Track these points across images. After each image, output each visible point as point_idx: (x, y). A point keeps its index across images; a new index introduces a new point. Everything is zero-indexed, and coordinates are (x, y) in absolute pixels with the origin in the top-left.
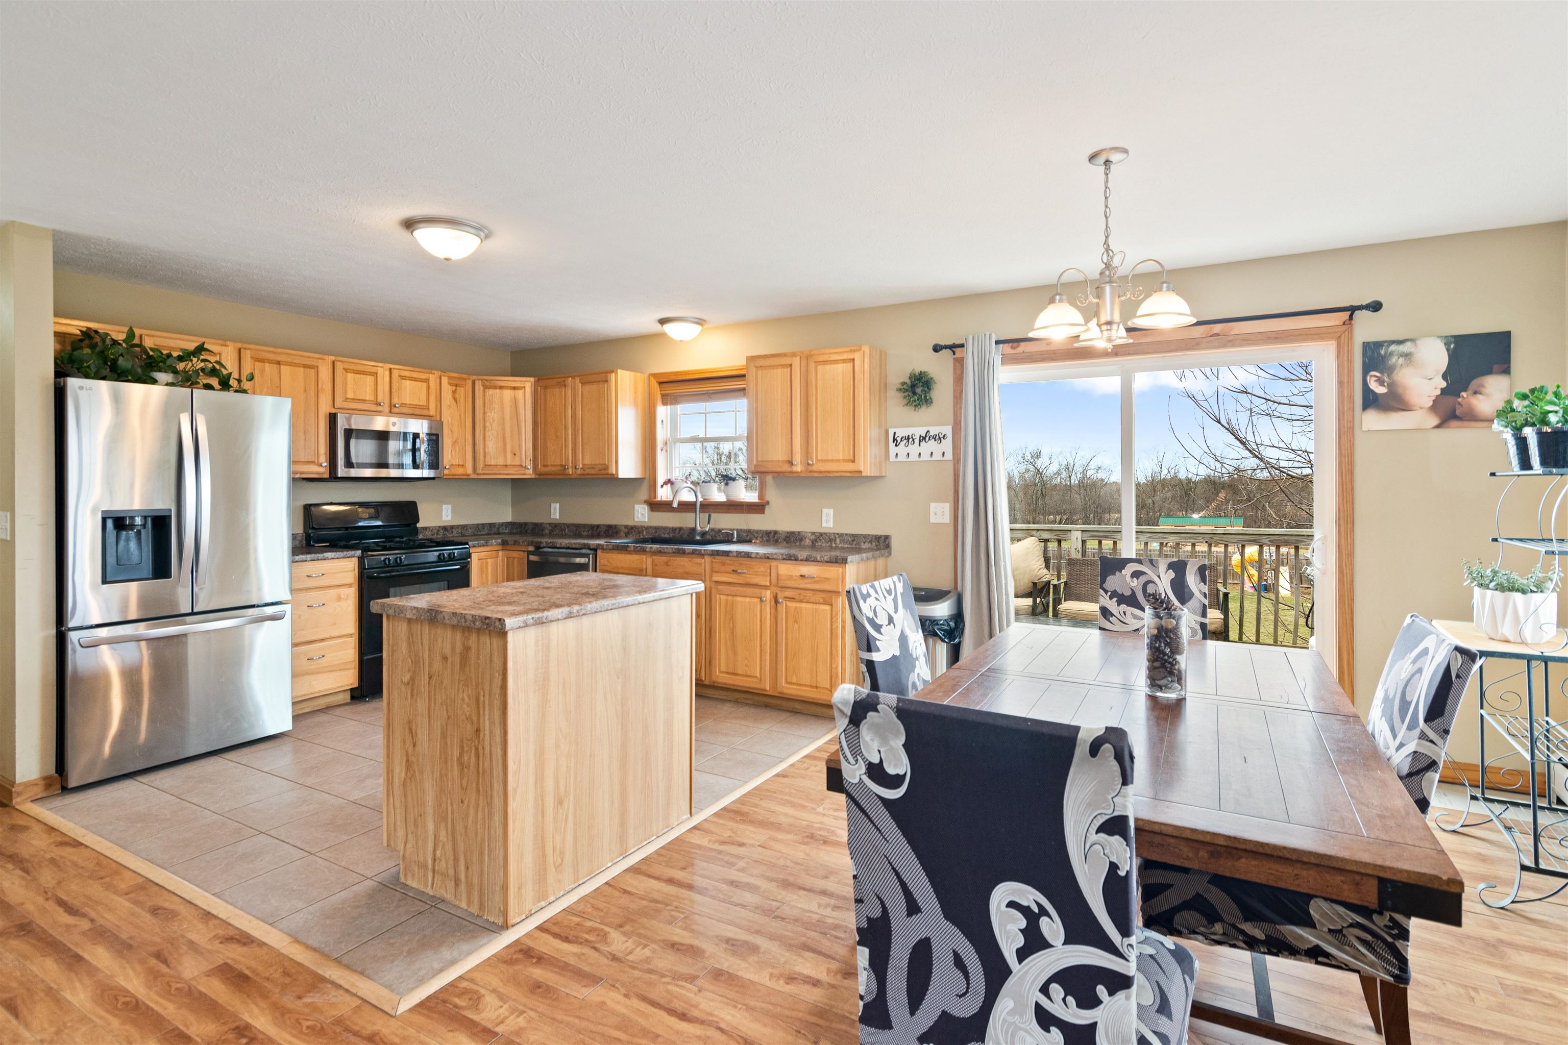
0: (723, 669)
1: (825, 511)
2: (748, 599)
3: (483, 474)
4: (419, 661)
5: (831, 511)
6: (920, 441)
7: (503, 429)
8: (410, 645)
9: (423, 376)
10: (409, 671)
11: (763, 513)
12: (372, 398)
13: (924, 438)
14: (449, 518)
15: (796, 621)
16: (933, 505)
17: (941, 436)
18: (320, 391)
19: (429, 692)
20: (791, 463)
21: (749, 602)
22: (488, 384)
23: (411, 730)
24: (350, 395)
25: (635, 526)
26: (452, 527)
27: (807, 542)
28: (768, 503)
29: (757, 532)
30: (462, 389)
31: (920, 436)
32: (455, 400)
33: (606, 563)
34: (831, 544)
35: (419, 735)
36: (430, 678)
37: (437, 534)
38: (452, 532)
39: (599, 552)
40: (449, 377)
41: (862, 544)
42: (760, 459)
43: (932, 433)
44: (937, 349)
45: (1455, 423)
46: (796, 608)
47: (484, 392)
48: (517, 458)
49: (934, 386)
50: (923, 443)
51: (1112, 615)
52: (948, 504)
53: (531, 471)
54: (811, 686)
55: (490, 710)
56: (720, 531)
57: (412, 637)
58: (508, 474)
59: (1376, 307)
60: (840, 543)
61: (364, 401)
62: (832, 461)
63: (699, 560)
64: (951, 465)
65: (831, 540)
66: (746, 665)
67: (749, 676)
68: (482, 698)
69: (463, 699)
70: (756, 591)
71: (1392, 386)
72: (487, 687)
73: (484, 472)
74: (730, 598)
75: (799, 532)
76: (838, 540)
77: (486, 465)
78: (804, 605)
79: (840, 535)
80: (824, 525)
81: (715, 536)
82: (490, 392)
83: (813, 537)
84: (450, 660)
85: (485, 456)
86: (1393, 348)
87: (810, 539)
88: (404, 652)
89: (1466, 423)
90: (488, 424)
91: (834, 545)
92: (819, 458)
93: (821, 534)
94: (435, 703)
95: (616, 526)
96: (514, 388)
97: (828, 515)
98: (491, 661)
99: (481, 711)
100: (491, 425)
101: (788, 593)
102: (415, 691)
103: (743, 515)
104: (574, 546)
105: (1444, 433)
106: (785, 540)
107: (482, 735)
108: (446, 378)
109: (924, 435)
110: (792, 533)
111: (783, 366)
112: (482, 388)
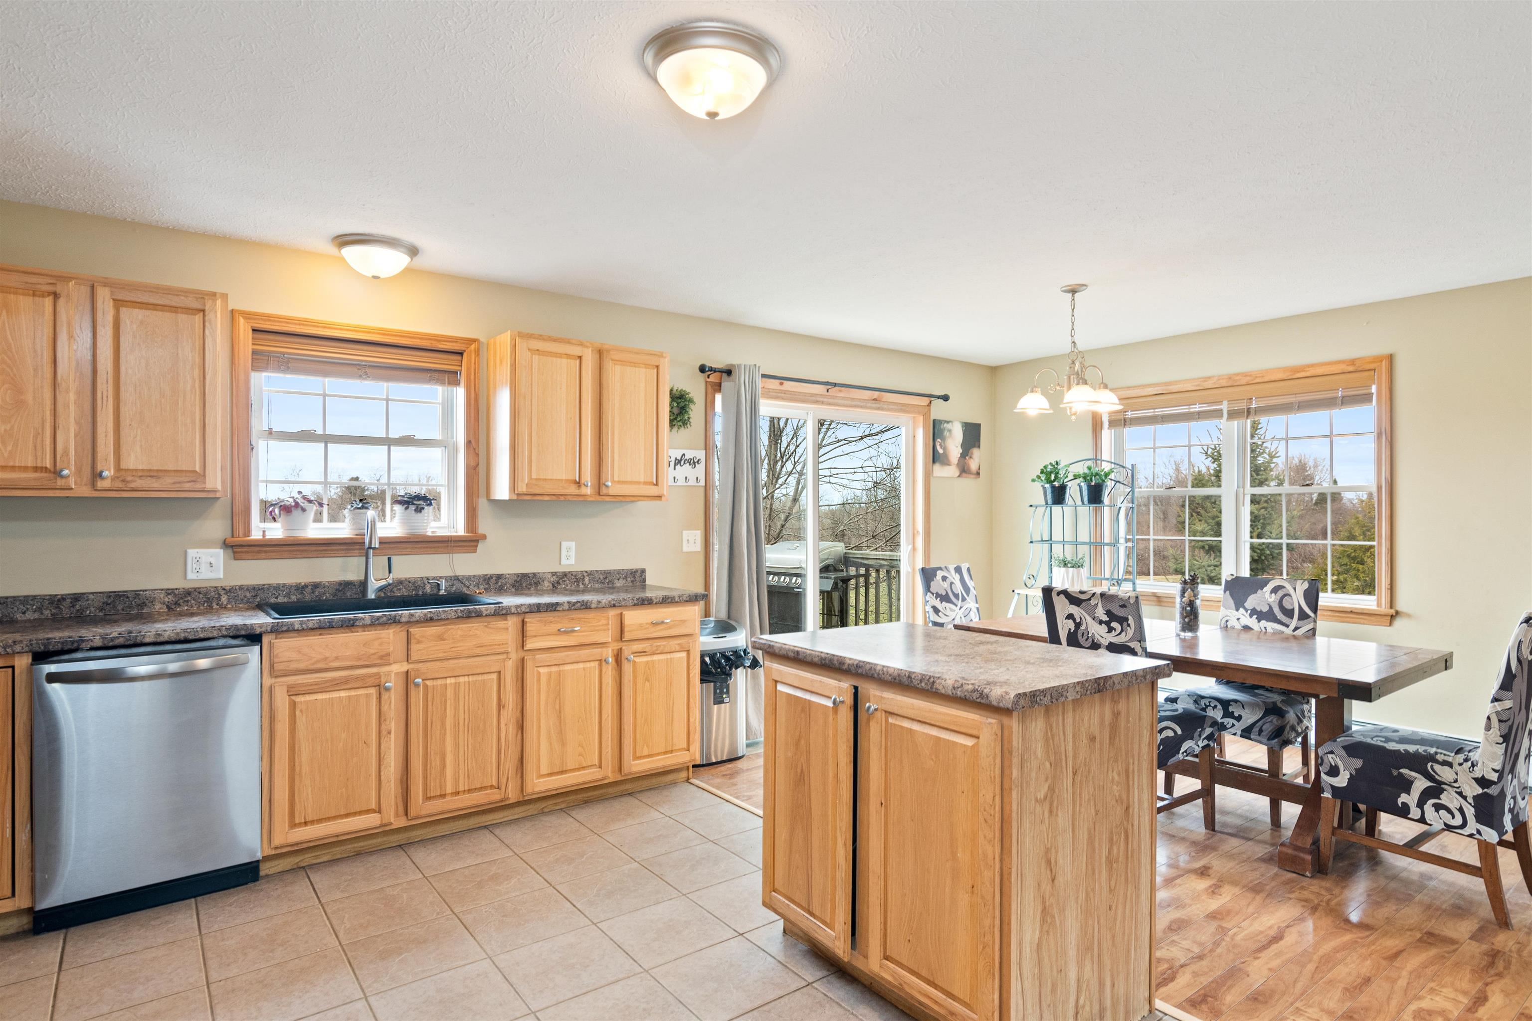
0: (544, 771)
1: (565, 544)
2: (581, 665)
4: (1061, 760)
5: (573, 544)
6: (675, 465)
8: (1048, 745)
10: (1047, 780)
11: (475, 551)
13: (680, 462)
15: (647, 680)
16: (685, 532)
17: (696, 461)
19: (1074, 794)
20: (578, 484)
21: (584, 669)
23: (1049, 862)
25: (195, 589)
27: (546, 585)
28: (484, 537)
29: (469, 578)
31: (676, 459)
33: (294, 655)
34: (578, 585)
35: (1061, 861)
36: (1074, 774)
39: (265, 640)
41: (616, 581)
42: (534, 476)
43: (687, 457)
44: (702, 369)
45: (964, 475)
46: (647, 662)
49: (692, 406)
50: (678, 467)
51: (939, 611)
52: (699, 532)
54: (666, 753)
55: (1139, 776)
56: (401, 582)
57: (1051, 730)
59: (946, 398)
60: (590, 583)
62: (631, 483)
63: (501, 624)
64: (702, 491)
65: (577, 581)
66: (580, 755)
67: (584, 768)
68: (1131, 767)
69: (1113, 779)
70: (596, 652)
71: (945, 449)
72: (1136, 753)
74: (554, 669)
75: (534, 574)
76: (587, 580)
78: (656, 657)
79: (590, 574)
80: (564, 561)
81: (391, 591)
83: (554, 579)
84: (1098, 740)
86: (945, 425)
87: (550, 582)
88: (1039, 756)
89: (967, 475)
91: (581, 586)
92: (616, 479)
93: (565, 574)
94: (1081, 805)
95: (137, 593)
97: (568, 550)
98: (1140, 719)
99: (1131, 783)
101: (637, 647)
102: (1055, 804)
103: (445, 556)
104: (202, 636)
105: (960, 479)
106: (513, 586)
107: (1131, 810)
109: (679, 458)
110: (525, 576)
111: (568, 356)
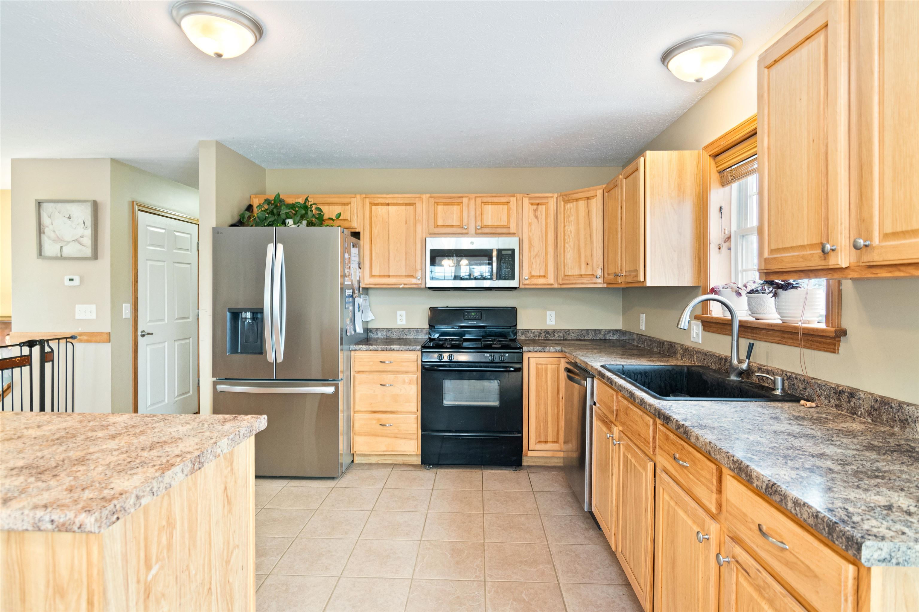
3: (563, 284)
7: (579, 240)
9: (504, 200)
11: (834, 351)
12: (458, 224)
14: (553, 323)
18: (417, 221)
22: (566, 198)
24: (440, 223)
26: (554, 331)
30: (544, 207)
32: (536, 217)
37: (539, 336)
38: (554, 336)
40: (530, 198)
47: (564, 206)
48: (589, 267)
53: (600, 281)
58: (582, 284)
61: (452, 226)
73: (564, 282)
77: (565, 275)
82: (569, 205)
85: (564, 268)
90: (566, 237)
92: (887, 230)
95: (674, 345)
96: (588, 198)
100: (569, 237)
103: (796, 351)
106: (870, 414)
108: (527, 199)
111: (810, 38)
112: (562, 203)
